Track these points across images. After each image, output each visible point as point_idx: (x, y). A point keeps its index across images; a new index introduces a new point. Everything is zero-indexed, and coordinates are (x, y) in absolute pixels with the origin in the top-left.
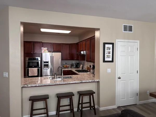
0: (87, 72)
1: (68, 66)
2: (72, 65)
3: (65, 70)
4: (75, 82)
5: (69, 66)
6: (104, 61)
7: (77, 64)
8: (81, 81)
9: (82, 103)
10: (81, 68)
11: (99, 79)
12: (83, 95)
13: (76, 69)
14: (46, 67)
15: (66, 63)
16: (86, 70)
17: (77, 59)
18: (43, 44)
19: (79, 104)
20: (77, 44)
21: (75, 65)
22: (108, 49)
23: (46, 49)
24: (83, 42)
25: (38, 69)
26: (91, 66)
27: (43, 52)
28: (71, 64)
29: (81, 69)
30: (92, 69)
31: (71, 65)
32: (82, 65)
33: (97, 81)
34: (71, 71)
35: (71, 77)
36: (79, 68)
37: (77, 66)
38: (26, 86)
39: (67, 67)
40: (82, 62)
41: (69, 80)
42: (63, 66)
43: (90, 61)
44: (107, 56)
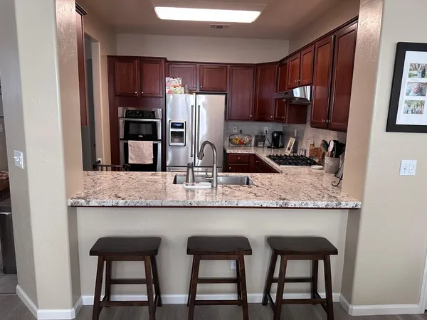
0: (310, 165)
1: (247, 139)
2: (260, 139)
3: (236, 152)
4: (258, 203)
5: (250, 141)
6: (392, 126)
7: (278, 137)
8: (281, 203)
9: (283, 280)
10: (289, 149)
11: (362, 200)
12: (285, 257)
13: (272, 152)
14: (176, 140)
15: (241, 132)
16: (308, 156)
17: (279, 120)
18: (171, 66)
19: (270, 280)
20: (282, 63)
21: (269, 137)
22: (415, 72)
23: (178, 81)
24: (303, 53)
25: (154, 144)
26: (326, 145)
27: (170, 92)
28: (256, 133)
29: (288, 153)
30: (332, 156)
31: (256, 137)
32: (292, 141)
33: (351, 205)
34: (254, 155)
35: (248, 179)
36: (283, 147)
37: (277, 141)
38: (82, 202)
39: (241, 144)
40: (296, 128)
41: (237, 193)
42: (230, 140)
43: (327, 127)
44: (409, 103)
